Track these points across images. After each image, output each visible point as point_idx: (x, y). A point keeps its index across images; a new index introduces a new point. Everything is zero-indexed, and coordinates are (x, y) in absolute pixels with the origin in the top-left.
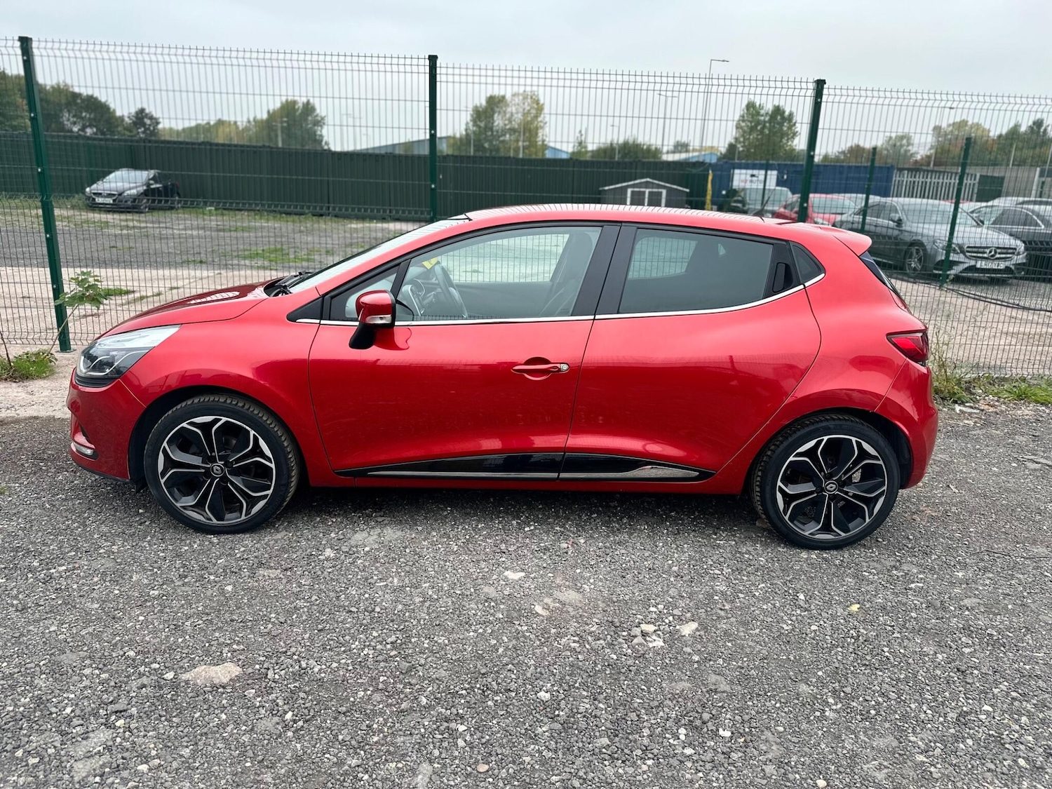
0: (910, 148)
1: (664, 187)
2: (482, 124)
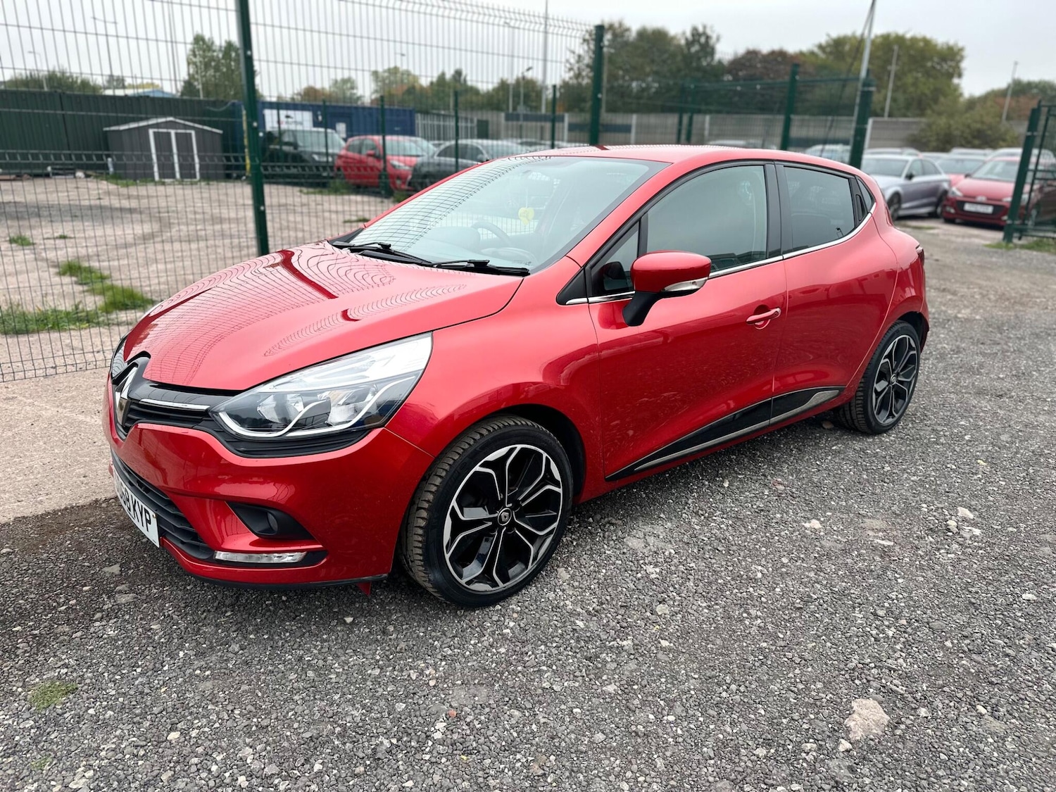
0: (355, 91)
1: (193, 128)
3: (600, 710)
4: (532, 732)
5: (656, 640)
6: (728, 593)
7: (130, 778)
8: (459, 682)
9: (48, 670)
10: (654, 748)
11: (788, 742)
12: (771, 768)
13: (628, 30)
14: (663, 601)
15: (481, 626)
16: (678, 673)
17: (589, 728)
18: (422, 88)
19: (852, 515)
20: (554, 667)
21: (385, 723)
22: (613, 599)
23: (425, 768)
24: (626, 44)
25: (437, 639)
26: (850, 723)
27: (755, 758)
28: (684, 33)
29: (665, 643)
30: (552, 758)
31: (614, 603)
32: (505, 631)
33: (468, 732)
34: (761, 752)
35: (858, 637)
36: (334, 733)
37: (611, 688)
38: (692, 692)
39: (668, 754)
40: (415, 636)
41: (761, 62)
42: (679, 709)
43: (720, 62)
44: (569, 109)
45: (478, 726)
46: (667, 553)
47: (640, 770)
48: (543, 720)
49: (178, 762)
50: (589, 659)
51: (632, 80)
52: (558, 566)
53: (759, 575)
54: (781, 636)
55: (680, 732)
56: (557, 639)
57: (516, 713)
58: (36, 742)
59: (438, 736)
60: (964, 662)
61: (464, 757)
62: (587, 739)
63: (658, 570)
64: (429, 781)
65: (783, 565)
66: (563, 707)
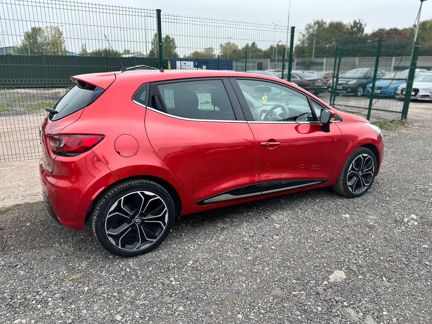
0: (213, 52)
2: (31, 41)
3: (244, 264)
4: (219, 267)
5: (271, 246)
6: (303, 235)
7: (97, 265)
8: (200, 251)
9: (79, 236)
10: (258, 276)
11: (305, 280)
12: (296, 286)
13: (325, 23)
14: (277, 235)
15: (212, 237)
16: (274, 256)
17: (238, 268)
18: (239, 50)
19: (364, 214)
20: (233, 250)
21: (174, 260)
22: (260, 233)
23: (183, 273)
24: (324, 29)
25: (197, 239)
26: (330, 277)
27: (292, 283)
28: (350, 23)
29: (273, 247)
30: (223, 275)
31: (260, 234)
32: (219, 239)
33: (199, 265)
34: (294, 281)
35: (347, 252)
36: (158, 261)
37: (249, 258)
38: (277, 262)
39: (262, 278)
40: (190, 237)
41: (385, 34)
42: (271, 266)
43: (366, 35)
44: (298, 57)
45: (202, 264)
46: (285, 221)
47: (251, 282)
48: (223, 264)
49: (111, 263)
50: (245, 249)
51: (327, 44)
52: (244, 222)
53: (317, 230)
54: (317, 249)
55: (269, 273)
56: (236, 243)
57: (216, 261)
58: (73, 254)
59: (189, 265)
60: (385, 264)
61: (196, 272)
62: (236, 271)
63: (279, 226)
64: (183, 276)
65: (328, 228)
66: (232, 261)
